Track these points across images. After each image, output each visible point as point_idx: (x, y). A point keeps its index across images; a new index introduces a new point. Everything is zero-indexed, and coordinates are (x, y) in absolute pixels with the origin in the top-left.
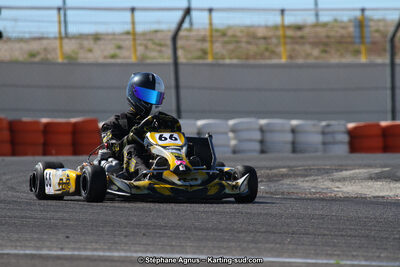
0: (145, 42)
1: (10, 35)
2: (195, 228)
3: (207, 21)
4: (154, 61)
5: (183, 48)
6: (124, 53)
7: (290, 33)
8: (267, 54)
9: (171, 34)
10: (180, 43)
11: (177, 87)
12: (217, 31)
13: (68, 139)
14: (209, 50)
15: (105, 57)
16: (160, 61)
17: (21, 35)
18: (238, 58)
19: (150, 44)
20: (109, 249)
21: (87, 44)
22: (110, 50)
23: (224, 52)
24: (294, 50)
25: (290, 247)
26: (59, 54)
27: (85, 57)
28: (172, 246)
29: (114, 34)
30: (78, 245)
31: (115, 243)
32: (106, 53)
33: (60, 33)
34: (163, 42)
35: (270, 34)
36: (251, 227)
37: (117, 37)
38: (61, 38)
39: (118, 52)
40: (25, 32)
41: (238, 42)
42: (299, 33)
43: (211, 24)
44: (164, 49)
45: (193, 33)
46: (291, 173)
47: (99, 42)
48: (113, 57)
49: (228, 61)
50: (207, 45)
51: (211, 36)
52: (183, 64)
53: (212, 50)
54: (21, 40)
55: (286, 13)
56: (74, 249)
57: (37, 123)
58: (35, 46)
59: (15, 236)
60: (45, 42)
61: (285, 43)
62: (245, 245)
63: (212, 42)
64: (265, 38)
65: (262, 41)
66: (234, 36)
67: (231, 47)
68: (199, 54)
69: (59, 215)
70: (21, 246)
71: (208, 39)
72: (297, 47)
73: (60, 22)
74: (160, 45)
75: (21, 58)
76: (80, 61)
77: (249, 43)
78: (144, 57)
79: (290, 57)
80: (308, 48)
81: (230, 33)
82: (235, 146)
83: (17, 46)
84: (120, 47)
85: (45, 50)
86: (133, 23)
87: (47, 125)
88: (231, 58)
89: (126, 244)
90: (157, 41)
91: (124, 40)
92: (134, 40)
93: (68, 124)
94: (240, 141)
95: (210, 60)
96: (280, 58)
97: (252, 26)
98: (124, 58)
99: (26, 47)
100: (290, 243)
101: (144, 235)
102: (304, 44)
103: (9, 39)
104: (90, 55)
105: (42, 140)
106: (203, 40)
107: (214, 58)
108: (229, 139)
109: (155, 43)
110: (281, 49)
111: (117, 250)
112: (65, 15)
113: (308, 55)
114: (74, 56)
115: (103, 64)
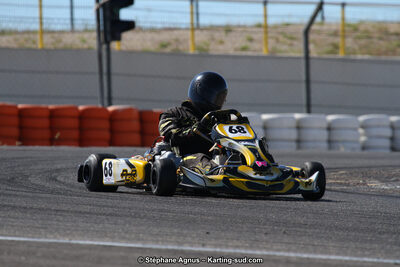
0: (276, 35)
2: (336, 227)
4: (286, 55)
5: (314, 42)
6: (256, 46)
8: (399, 50)
9: (302, 29)
10: (312, 37)
11: (308, 81)
12: (349, 25)
14: (341, 45)
15: (236, 50)
16: (292, 54)
18: (371, 54)
19: (281, 38)
20: (251, 247)
21: (218, 35)
22: (241, 42)
23: (356, 47)
26: (190, 43)
27: (216, 49)
28: (314, 245)
29: (244, 26)
30: (219, 242)
31: (257, 240)
32: (237, 45)
33: (192, 24)
34: (295, 36)
36: (392, 229)
37: (250, 30)
38: (193, 29)
41: (369, 37)
43: (343, 19)
44: (295, 43)
45: (325, 27)
47: (232, 34)
48: (244, 49)
49: (359, 57)
50: (338, 40)
51: (344, 31)
52: (314, 58)
53: (344, 44)
54: (153, 30)
56: (216, 246)
58: (165, 37)
59: (156, 230)
60: (176, 32)
62: (389, 247)
63: (344, 37)
64: (397, 34)
65: (395, 37)
66: (366, 31)
67: (363, 42)
68: (330, 48)
69: (197, 210)
70: (163, 241)
71: (340, 33)
73: (192, 13)
74: (292, 38)
75: (152, 49)
76: (212, 52)
77: (380, 39)
78: (274, 51)
81: (362, 28)
82: (365, 142)
83: (149, 36)
84: (251, 40)
85: (177, 40)
86: (266, 16)
88: (363, 54)
89: (267, 242)
90: (289, 35)
91: (256, 33)
92: (266, 33)
94: (370, 137)
95: (341, 55)
97: (385, 22)
98: (255, 51)
99: (158, 37)
101: (284, 233)
103: (141, 29)
104: (221, 47)
106: (335, 34)
107: (346, 54)
108: (359, 135)
109: (286, 37)
112: (197, 6)
114: (205, 47)
115: (233, 56)
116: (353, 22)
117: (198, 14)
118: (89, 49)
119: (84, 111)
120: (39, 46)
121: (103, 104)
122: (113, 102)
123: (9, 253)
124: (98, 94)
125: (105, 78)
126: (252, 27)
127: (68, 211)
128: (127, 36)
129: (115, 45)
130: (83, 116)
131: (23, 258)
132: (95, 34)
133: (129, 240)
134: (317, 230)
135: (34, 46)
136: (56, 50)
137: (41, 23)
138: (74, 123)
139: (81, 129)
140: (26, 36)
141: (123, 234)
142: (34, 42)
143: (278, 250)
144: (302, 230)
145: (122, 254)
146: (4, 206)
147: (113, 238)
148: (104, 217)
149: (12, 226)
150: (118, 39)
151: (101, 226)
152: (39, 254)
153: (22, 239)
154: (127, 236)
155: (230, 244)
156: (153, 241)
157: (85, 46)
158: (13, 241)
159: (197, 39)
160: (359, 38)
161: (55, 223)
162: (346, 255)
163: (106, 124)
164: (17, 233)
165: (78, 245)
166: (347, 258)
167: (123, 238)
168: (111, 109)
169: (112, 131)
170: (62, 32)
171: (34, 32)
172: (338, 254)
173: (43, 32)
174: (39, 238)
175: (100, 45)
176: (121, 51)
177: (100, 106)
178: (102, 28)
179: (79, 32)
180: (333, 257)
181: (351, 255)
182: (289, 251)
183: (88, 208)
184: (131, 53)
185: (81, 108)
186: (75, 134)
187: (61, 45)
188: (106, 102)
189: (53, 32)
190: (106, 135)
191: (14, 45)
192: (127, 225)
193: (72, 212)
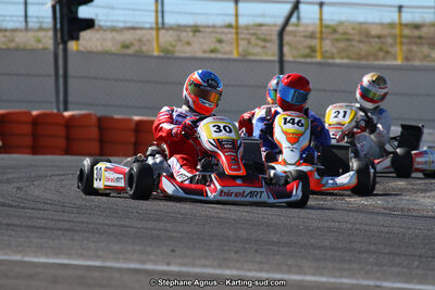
0: (248, 37)
1: (102, 23)
2: (311, 245)
3: (317, 16)
4: (258, 58)
5: (289, 44)
6: (225, 47)
7: (406, 32)
8: (381, 54)
9: (278, 29)
10: (287, 38)
12: (327, 27)
14: (318, 48)
15: (204, 52)
16: (265, 58)
17: (114, 24)
18: (349, 57)
19: (253, 39)
20: (220, 266)
21: (184, 35)
22: (209, 43)
23: (334, 50)
24: (410, 51)
25: (420, 272)
26: (155, 44)
27: (183, 51)
28: (288, 265)
29: (214, 26)
30: (185, 260)
31: (226, 259)
32: (205, 47)
33: (157, 23)
34: (268, 37)
35: (385, 32)
36: (372, 248)
37: (219, 30)
38: (158, 29)
39: (218, 46)
40: (118, 21)
41: (348, 40)
42: (417, 33)
43: (321, 19)
44: (268, 45)
45: (301, 29)
46: (410, 187)
47: (198, 34)
48: (212, 51)
49: (338, 61)
50: (315, 43)
51: (321, 32)
52: (289, 62)
53: (321, 47)
54: (113, 29)
55: (404, 10)
56: (182, 265)
58: (128, 37)
59: (116, 248)
60: (138, 32)
61: (402, 43)
62: (369, 267)
63: (321, 39)
64: (379, 37)
65: (377, 40)
66: (345, 33)
67: (342, 45)
68: (307, 51)
69: (161, 226)
70: (124, 259)
72: (414, 48)
73: (157, 12)
74: (265, 40)
75: (113, 49)
76: (177, 55)
77: (361, 41)
78: (246, 53)
79: (406, 59)
80: (425, 49)
81: (340, 30)
83: (109, 35)
84: (220, 41)
85: (140, 40)
86: (237, 15)
87: (139, 122)
88: (342, 58)
89: (238, 261)
90: (262, 36)
91: (226, 34)
92: (237, 33)
95: (318, 59)
96: (396, 59)
97: (365, 23)
98: (225, 53)
99: (119, 37)
100: (418, 267)
101: (256, 251)
102: (421, 44)
103: (101, 28)
104: (188, 49)
105: (133, 140)
106: (312, 36)
107: (324, 57)
109: (258, 38)
110: (397, 50)
111: (228, 267)
113: (426, 57)
114: (171, 48)
115: (201, 59)
116: (331, 23)
117: (163, 12)
118: (45, 49)
119: (38, 116)
121: (58, 108)
122: (70, 106)
124: (54, 99)
125: (61, 81)
126: (221, 27)
127: (20, 226)
128: (85, 35)
129: (72, 45)
130: (36, 122)
132: (51, 33)
133: (87, 257)
134: (292, 249)
136: (9, 49)
138: (27, 129)
139: (35, 135)
141: (80, 251)
143: (249, 270)
144: (276, 248)
145: (80, 272)
147: (69, 256)
148: (60, 232)
150: (77, 38)
151: (56, 242)
154: (85, 253)
155: (197, 263)
156: (113, 258)
157: (40, 46)
159: (162, 39)
160: (337, 40)
161: (6, 238)
162: (322, 275)
163: (61, 131)
165: (31, 262)
166: (324, 279)
167: (81, 256)
168: (66, 114)
169: (68, 138)
170: (14, 30)
172: (314, 275)
175: (56, 44)
176: (79, 52)
177: (55, 111)
178: (58, 26)
179: (32, 30)
180: (309, 278)
181: (328, 276)
182: (261, 270)
183: (41, 223)
184: (89, 54)
185: (35, 113)
186: (28, 141)
187: (13, 45)
188: (61, 107)
189: (6, 30)
190: (62, 142)
192: (85, 242)
193: (24, 227)
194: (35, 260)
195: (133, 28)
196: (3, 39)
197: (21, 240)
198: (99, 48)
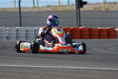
13: (106, 34)
21: (111, 5)
27: (111, 9)
30: (112, 67)
33: (104, 2)
38: (104, 4)
47: (116, 5)
54: (92, 4)
56: (111, 68)
57: (97, 29)
58: (96, 6)
59: (93, 64)
69: (105, 57)
70: (95, 67)
75: (92, 10)
76: (110, 10)
83: (91, 6)
85: (100, 7)
87: (100, 30)
93: (106, 29)
99: (94, 6)
103: (89, 4)
104: (113, 9)
105: (98, 34)
115: (117, 11)
118: (74, 10)
119: (73, 29)
120: (59, 10)
121: (78, 26)
122: (81, 26)
123: (50, 71)
124: (76, 24)
125: (78, 19)
127: (67, 59)
128: (85, 6)
129: (81, 9)
131: (54, 73)
132: (75, 6)
133: (85, 67)
135: (57, 10)
136: (64, 11)
137: (59, 3)
140: (55, 7)
141: (83, 65)
142: (58, 9)
145: (83, 71)
146: (48, 57)
147: (80, 66)
148: (78, 60)
149: (51, 63)
150: (82, 7)
151: (76, 63)
152: (58, 71)
153: (53, 67)
154: (84, 65)
155: (115, 67)
156: (92, 67)
157: (73, 9)
158: (50, 68)
161: (63, 62)
163: (79, 33)
164: (52, 65)
167: (83, 66)
168: (80, 28)
169: (81, 34)
170: (66, 6)
171: (57, 6)
173: (60, 6)
174: (58, 66)
175: (77, 9)
176: (83, 11)
177: (77, 27)
178: (77, 4)
179: (71, 5)
183: (73, 58)
184: (86, 11)
187: (65, 10)
190: (79, 36)
191: (52, 10)
192: (84, 62)
193: (68, 59)
194: (71, 68)
195: (98, 4)
196: (63, 8)
197: (67, 62)
198: (89, 10)
